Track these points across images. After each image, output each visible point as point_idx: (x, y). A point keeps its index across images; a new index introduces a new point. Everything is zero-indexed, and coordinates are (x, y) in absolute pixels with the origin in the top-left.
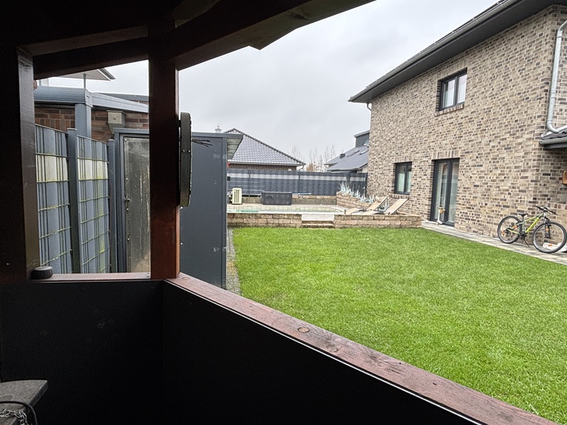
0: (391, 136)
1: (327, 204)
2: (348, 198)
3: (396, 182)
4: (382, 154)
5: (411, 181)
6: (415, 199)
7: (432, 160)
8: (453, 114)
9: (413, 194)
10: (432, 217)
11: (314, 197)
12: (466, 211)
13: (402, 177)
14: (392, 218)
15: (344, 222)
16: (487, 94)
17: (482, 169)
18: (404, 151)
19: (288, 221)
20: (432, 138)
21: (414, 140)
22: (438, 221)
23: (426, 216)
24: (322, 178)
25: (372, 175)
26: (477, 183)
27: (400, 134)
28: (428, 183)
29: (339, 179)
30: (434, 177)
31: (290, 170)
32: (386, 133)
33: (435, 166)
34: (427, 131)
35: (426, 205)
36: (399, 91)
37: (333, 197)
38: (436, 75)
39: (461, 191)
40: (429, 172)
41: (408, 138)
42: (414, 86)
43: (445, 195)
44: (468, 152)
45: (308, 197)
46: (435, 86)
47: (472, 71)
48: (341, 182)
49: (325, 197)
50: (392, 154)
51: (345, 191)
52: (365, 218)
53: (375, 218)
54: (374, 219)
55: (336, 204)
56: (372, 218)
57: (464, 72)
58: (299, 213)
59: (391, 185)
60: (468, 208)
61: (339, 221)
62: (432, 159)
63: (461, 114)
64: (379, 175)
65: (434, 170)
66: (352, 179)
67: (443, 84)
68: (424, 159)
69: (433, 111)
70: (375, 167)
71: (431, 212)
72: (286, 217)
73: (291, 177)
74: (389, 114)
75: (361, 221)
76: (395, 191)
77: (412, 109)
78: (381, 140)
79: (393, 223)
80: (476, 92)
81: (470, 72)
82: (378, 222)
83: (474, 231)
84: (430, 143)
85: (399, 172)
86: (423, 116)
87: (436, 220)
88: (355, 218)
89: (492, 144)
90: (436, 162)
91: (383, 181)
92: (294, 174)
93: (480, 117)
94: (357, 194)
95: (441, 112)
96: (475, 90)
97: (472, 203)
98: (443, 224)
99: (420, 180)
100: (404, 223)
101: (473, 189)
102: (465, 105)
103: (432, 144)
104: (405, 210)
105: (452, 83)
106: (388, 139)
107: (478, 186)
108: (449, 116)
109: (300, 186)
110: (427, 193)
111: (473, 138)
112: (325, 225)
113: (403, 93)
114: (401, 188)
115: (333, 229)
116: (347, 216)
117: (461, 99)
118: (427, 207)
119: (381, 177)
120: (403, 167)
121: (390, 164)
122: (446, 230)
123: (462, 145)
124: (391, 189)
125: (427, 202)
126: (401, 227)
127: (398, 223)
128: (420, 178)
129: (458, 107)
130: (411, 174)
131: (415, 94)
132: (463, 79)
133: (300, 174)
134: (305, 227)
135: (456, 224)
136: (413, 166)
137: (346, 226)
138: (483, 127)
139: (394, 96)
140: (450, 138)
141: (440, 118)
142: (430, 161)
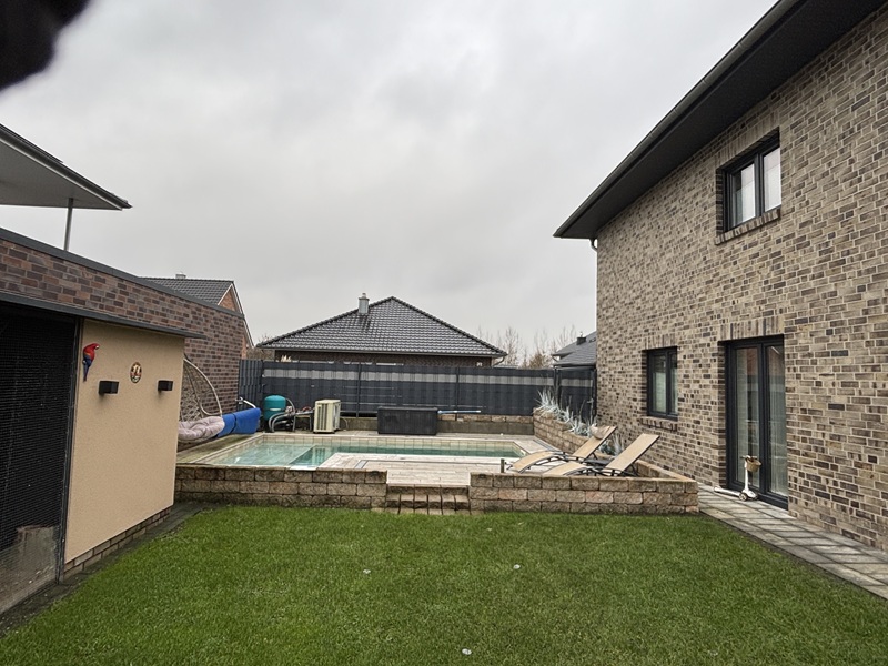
1: (513, 433)
2: (549, 422)
3: (649, 390)
4: (619, 333)
5: (680, 391)
6: (690, 431)
7: (719, 343)
8: (757, 236)
9: (685, 420)
10: (730, 480)
11: (486, 417)
13: (661, 380)
17: (847, 361)
18: (660, 324)
20: (715, 293)
21: (677, 301)
22: (746, 490)
23: (716, 475)
25: (604, 376)
26: (837, 400)
27: (650, 289)
28: (714, 395)
30: (727, 382)
33: (726, 355)
34: (703, 279)
35: (716, 447)
37: (526, 420)
40: (714, 369)
41: (666, 296)
44: (804, 321)
45: (475, 418)
46: (712, 183)
47: (791, 134)
48: (541, 388)
49: (508, 418)
50: (637, 333)
53: (575, 484)
54: (571, 488)
55: (533, 433)
56: (567, 485)
57: (771, 143)
58: (381, 469)
59: (639, 396)
60: (819, 464)
62: (719, 339)
64: (617, 376)
65: (727, 365)
67: (728, 181)
68: (702, 341)
69: (711, 236)
70: (608, 359)
71: (728, 464)
72: (345, 478)
76: (650, 409)
79: (622, 498)
81: (787, 138)
84: (710, 303)
85: (657, 370)
86: (693, 249)
87: (740, 487)
89: (867, 296)
90: (729, 348)
91: (624, 387)
93: (826, 232)
95: (729, 235)
97: (830, 451)
98: (759, 498)
99: (696, 387)
100: (653, 499)
101: (827, 416)
103: (714, 306)
104: (670, 454)
105: (749, 174)
107: (841, 407)
108: (747, 240)
109: (459, 397)
110: (712, 419)
114: (661, 404)
117: (774, 199)
118: (716, 453)
119: (622, 382)
120: (659, 360)
121: (635, 353)
122: (766, 523)
123: (787, 304)
124: (638, 406)
125: (716, 440)
126: (643, 510)
127: (637, 499)
128: (698, 383)
129: (767, 219)
130: (679, 373)
131: (673, 206)
132: (773, 161)
134: (393, 505)
135: (791, 505)
136: (680, 357)
137: (499, 504)
138: (836, 255)
139: (635, 218)
140: (756, 289)
141: (727, 249)
142: (716, 346)
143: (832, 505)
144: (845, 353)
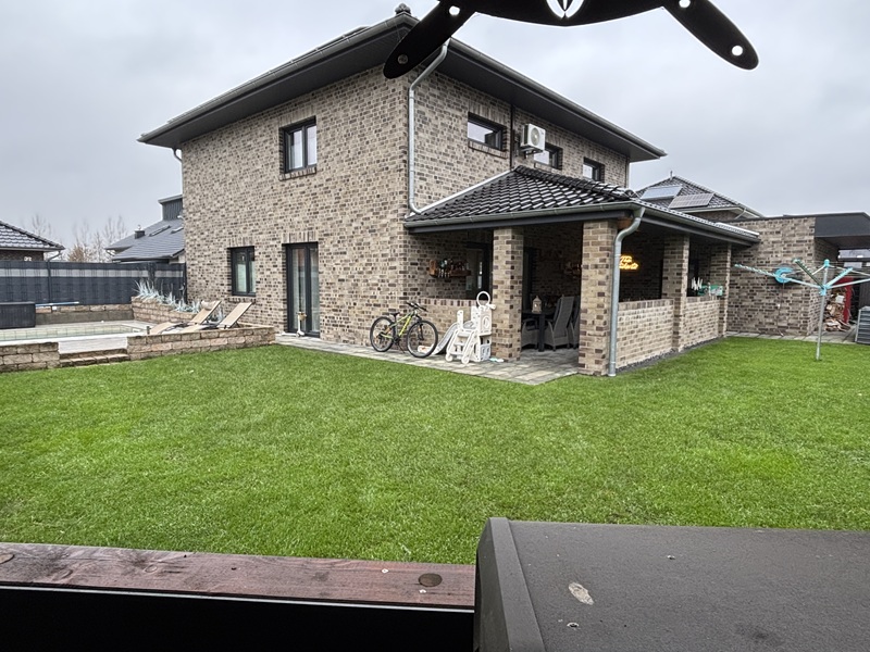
0: (219, 205)
1: (114, 320)
2: (153, 306)
3: (233, 277)
4: (206, 233)
5: (256, 276)
6: (265, 302)
7: (283, 245)
8: (304, 180)
9: (261, 295)
10: (290, 328)
11: (84, 308)
12: (332, 314)
13: (242, 270)
14: (231, 334)
15: (147, 348)
16: (343, 157)
17: (346, 257)
18: (241, 229)
19: (28, 359)
20: (280, 212)
21: (253, 214)
22: (299, 331)
23: (282, 326)
24: (100, 273)
25: (194, 267)
26: (342, 277)
27: (232, 202)
28: (280, 278)
29: (134, 274)
30: (287, 270)
31: (27, 259)
32: (210, 199)
33: (287, 253)
34: (271, 201)
35: (280, 310)
36: (225, 136)
37: (125, 307)
38: (275, 120)
39: (323, 288)
40: (280, 261)
41: (245, 209)
42: (246, 131)
43: (304, 294)
44: (327, 235)
45: (73, 308)
46: (276, 136)
47: (321, 123)
48: (138, 279)
49: (108, 307)
50: (222, 234)
51: (147, 294)
52: (185, 338)
53: (203, 336)
54: (201, 338)
55: (132, 318)
56: (198, 337)
57: (312, 122)
58: (53, 340)
59: (226, 282)
60: (334, 310)
61: (138, 347)
62: (282, 242)
63: (315, 181)
64: (206, 267)
65: (287, 259)
66: (158, 274)
67: (286, 135)
68: (272, 243)
69: (275, 173)
70: (197, 254)
71: (288, 319)
72: (19, 350)
73: (30, 273)
74: (210, 171)
75: (178, 343)
76: (234, 291)
77: (246, 167)
78: (203, 211)
79: (233, 341)
80: (329, 153)
81: (320, 123)
82: (208, 343)
83: (344, 341)
84: (277, 218)
85: (237, 263)
86: (264, 179)
87: (295, 331)
88: (167, 339)
89: (354, 225)
90: (288, 248)
91: (213, 276)
92: (35, 267)
93: (338, 188)
94: (170, 298)
95: (288, 176)
96: (328, 149)
97: (339, 303)
98: (306, 335)
99: (268, 273)
100: (251, 339)
101: (338, 284)
102: (318, 168)
103: (279, 221)
104: (251, 319)
105: (298, 135)
106: (213, 209)
107: (343, 280)
108: (298, 181)
109: (54, 290)
110: (279, 292)
111: (332, 215)
112: (110, 356)
113: (230, 140)
114: (242, 287)
115: (127, 362)
116: (152, 337)
117: (313, 160)
118: (281, 313)
119: (208, 269)
120: (240, 255)
121: (221, 249)
122: (310, 343)
123: (320, 224)
124: (226, 289)
125: (281, 306)
126: (245, 346)
127: (241, 340)
128: (268, 271)
129: (310, 171)
130: (255, 265)
131: (249, 143)
132: (312, 131)
133: (50, 265)
134: (67, 365)
135: (321, 334)
136: (256, 253)
137: (151, 355)
138: (342, 201)
139: (216, 142)
140: (303, 214)
141: (287, 184)
142: (280, 246)
143: (339, 329)
144: (345, 253)
